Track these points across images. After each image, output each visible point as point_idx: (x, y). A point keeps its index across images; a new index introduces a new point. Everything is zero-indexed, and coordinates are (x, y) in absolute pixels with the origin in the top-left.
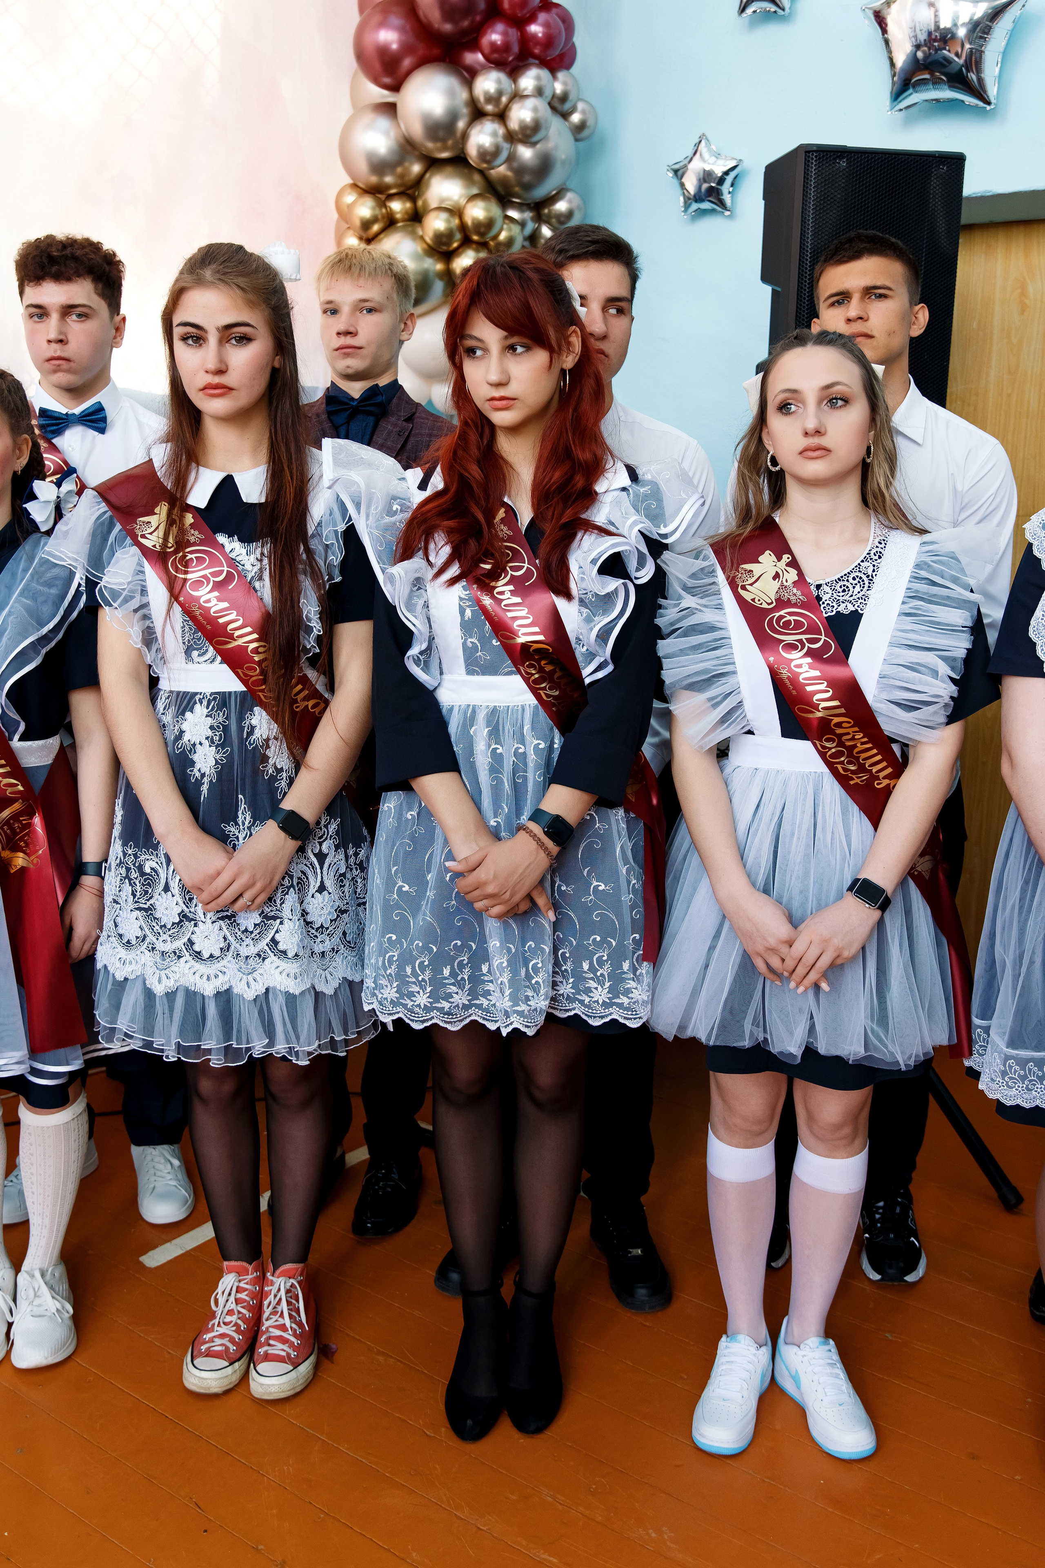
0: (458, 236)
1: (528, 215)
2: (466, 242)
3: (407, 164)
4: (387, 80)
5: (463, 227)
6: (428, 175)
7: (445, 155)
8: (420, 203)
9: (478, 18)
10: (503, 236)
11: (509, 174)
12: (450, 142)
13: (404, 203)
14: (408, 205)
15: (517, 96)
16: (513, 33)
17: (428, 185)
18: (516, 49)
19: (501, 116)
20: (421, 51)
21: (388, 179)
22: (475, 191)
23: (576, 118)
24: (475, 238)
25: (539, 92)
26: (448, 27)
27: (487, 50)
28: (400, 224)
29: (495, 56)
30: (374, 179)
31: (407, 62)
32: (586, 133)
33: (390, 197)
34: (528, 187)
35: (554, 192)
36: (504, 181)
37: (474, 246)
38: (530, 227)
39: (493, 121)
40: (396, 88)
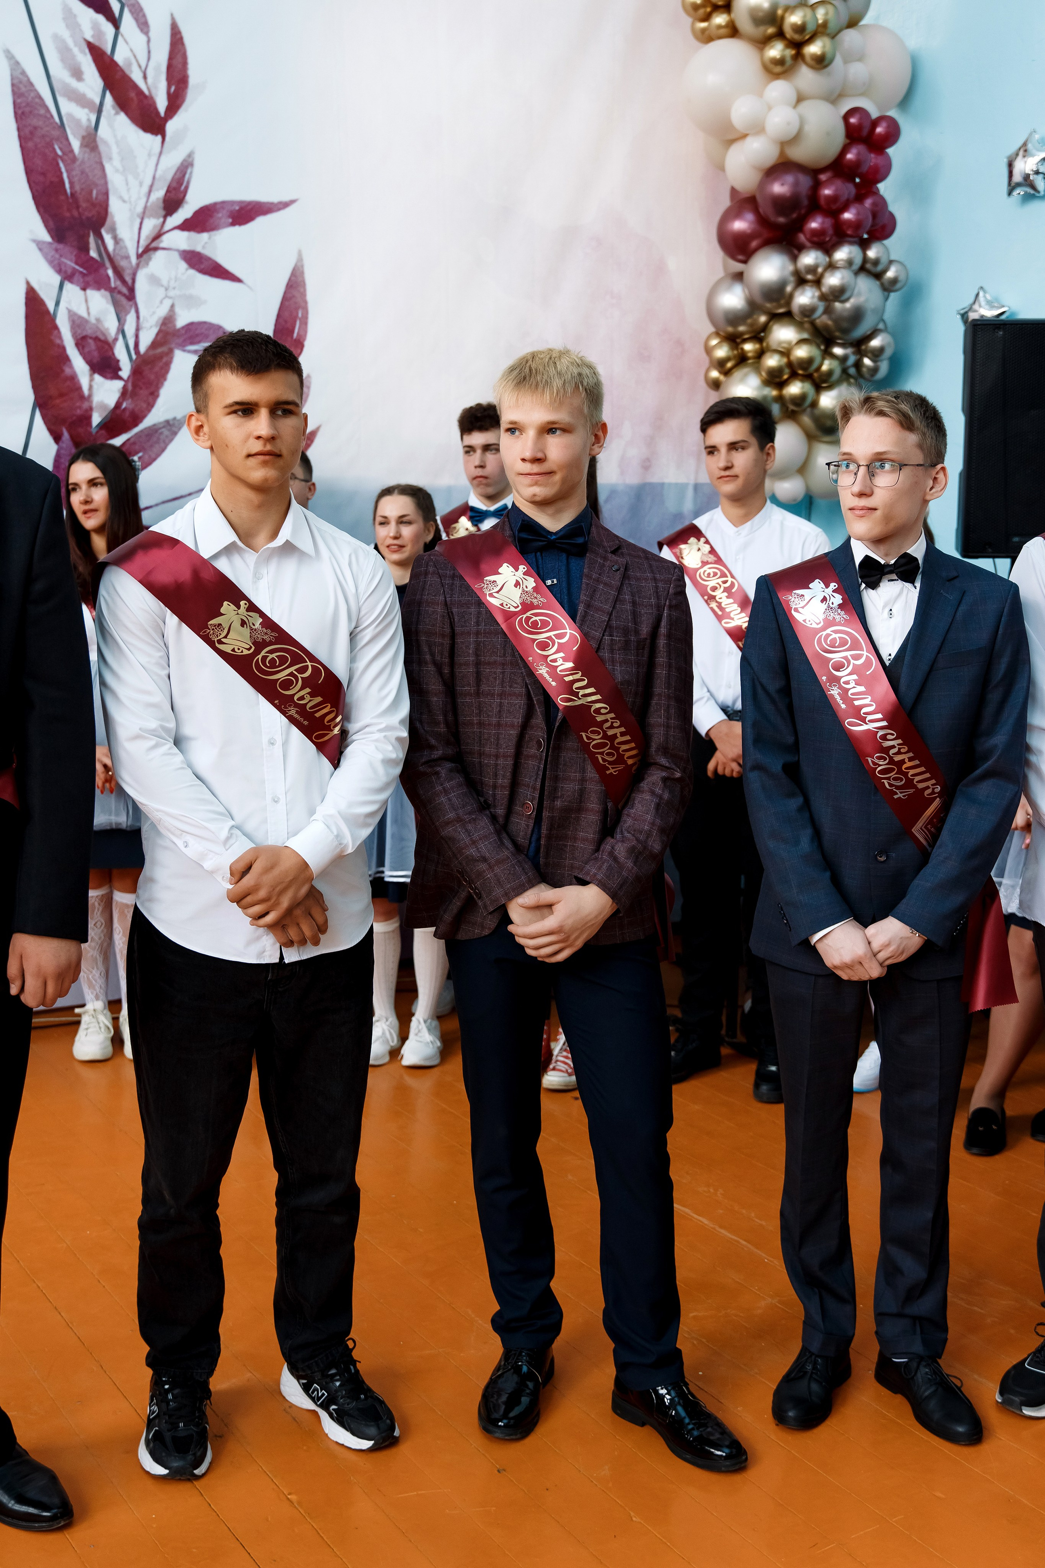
0: (787, 371)
1: (849, 351)
2: (794, 375)
3: (755, 317)
4: (740, 257)
5: (790, 364)
6: (771, 323)
7: (781, 310)
8: (764, 344)
9: (803, 211)
10: (825, 367)
11: (830, 323)
12: (782, 302)
13: (755, 343)
14: (757, 346)
15: (831, 266)
16: (829, 222)
17: (770, 331)
18: (830, 231)
19: (818, 282)
20: (766, 234)
21: (742, 328)
22: (805, 336)
23: (890, 274)
24: (800, 372)
25: (850, 263)
26: (781, 220)
27: (808, 236)
28: (750, 361)
29: (815, 239)
30: (730, 329)
31: (754, 244)
32: (898, 286)
33: (745, 341)
34: (846, 331)
35: (869, 333)
36: (826, 327)
37: (800, 377)
38: (852, 360)
39: (812, 286)
40: (745, 262)
